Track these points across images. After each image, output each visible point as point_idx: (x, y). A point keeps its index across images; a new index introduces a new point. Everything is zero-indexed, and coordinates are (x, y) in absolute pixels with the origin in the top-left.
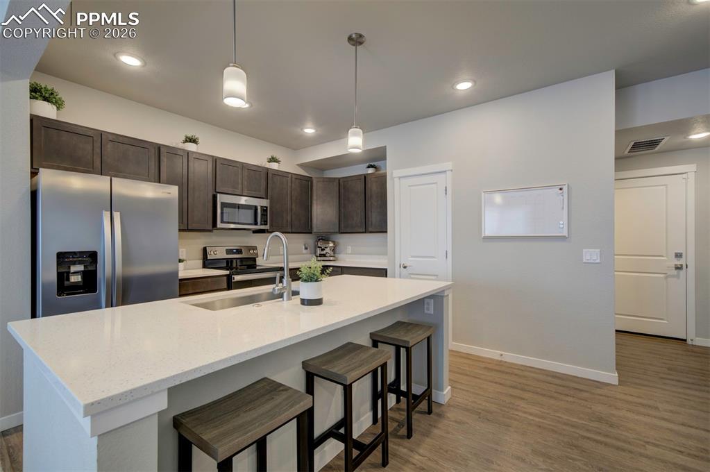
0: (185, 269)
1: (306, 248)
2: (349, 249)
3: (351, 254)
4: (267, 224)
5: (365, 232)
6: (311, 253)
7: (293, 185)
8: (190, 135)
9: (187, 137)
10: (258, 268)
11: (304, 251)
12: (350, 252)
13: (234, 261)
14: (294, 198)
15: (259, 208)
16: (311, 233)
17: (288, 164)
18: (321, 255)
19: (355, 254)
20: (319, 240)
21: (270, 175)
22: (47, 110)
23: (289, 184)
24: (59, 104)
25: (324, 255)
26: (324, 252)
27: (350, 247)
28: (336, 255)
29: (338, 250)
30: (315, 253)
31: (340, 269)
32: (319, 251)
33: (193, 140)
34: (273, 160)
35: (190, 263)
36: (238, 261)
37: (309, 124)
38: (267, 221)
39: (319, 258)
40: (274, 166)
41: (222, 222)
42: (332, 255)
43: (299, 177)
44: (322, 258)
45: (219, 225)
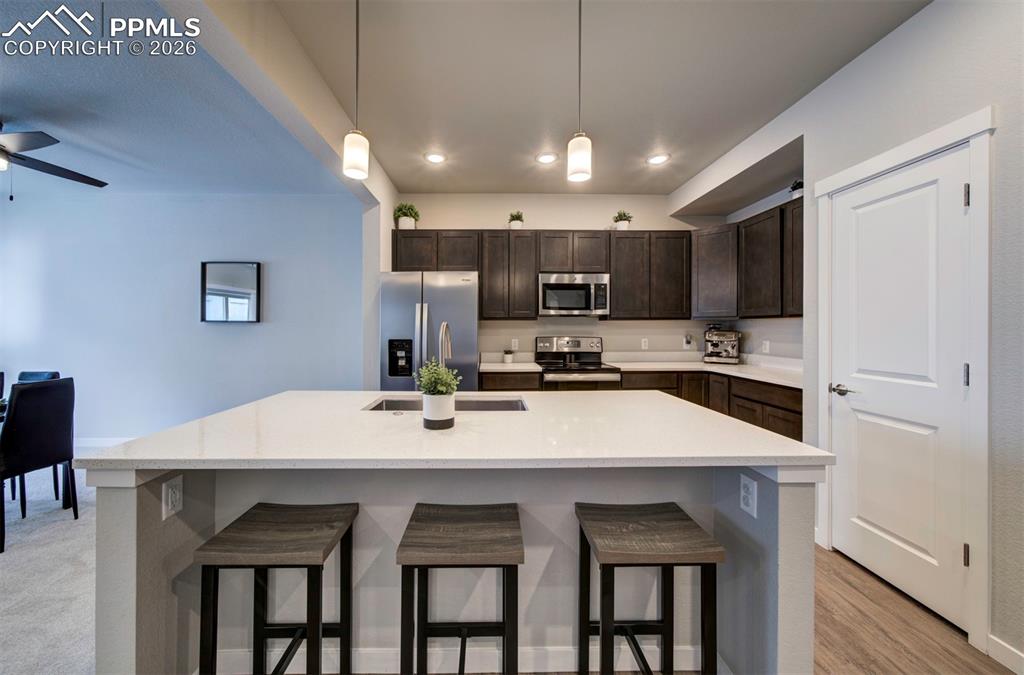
0: (513, 362)
1: (688, 342)
2: (767, 346)
3: (770, 355)
4: (605, 308)
5: (781, 316)
6: (699, 350)
7: (653, 249)
8: (515, 213)
9: (512, 216)
10: (603, 366)
11: (685, 346)
12: (767, 351)
13: (568, 356)
14: (654, 268)
15: (592, 287)
16: (689, 318)
17: (648, 219)
18: (711, 355)
19: (776, 355)
20: (711, 329)
21: (613, 241)
22: (407, 223)
23: (646, 247)
24: (415, 216)
25: (718, 355)
26: (717, 350)
27: (768, 343)
28: (744, 356)
29: (748, 346)
30: (706, 349)
31: (726, 380)
32: (710, 349)
33: (517, 217)
34: (622, 217)
35: (520, 355)
36: (573, 356)
37: (659, 149)
38: (606, 304)
39: (707, 359)
40: (623, 226)
41: (545, 307)
42: (735, 354)
43: (664, 235)
44: (714, 359)
45: (542, 311)
